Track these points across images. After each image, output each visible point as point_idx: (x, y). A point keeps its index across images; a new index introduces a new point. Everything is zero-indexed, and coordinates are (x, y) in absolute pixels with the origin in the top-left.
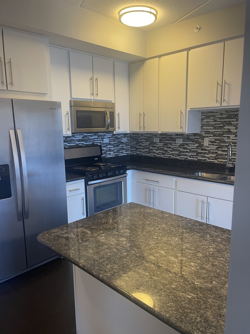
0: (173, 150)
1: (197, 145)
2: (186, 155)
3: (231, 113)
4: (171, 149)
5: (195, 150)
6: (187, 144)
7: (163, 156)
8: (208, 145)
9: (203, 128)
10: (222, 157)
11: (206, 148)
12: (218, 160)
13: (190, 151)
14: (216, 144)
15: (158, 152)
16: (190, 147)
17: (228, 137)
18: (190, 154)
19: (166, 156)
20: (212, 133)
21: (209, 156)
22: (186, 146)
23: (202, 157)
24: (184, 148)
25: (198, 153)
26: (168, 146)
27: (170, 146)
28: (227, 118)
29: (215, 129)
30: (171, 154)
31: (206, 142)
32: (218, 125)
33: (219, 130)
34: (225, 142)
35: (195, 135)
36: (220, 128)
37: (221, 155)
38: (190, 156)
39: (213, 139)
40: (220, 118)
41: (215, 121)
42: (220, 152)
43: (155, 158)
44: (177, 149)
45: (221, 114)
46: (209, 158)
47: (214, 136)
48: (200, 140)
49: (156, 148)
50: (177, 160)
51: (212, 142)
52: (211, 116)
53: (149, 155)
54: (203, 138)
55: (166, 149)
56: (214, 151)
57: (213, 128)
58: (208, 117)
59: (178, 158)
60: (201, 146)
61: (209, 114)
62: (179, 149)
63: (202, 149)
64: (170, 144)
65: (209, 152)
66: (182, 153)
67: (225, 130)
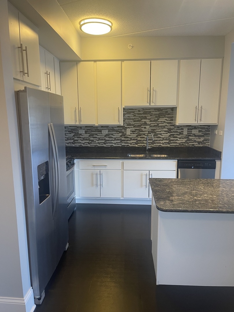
0: (99, 139)
1: (121, 134)
2: (112, 143)
3: (146, 110)
4: (98, 139)
5: (119, 138)
6: (112, 134)
7: (89, 145)
8: (130, 134)
9: (125, 121)
10: (141, 142)
11: (128, 136)
12: (138, 144)
13: (115, 139)
14: (136, 133)
15: (83, 142)
16: (115, 137)
17: (145, 128)
18: (115, 142)
19: (93, 145)
20: (133, 125)
21: (131, 142)
22: (110, 136)
23: (125, 143)
24: (109, 138)
25: (122, 141)
26: (94, 136)
27: (96, 136)
28: (144, 114)
29: (134, 121)
30: (97, 143)
31: (128, 132)
32: (137, 119)
33: (138, 123)
34: (143, 131)
35: (119, 127)
36: (139, 121)
37: (140, 140)
38: (115, 144)
39: (133, 129)
40: (138, 114)
41: (135, 116)
43: (81, 148)
44: (103, 138)
45: (139, 111)
46: (131, 144)
47: (134, 127)
48: (123, 130)
49: (82, 139)
50: (103, 147)
51: (133, 131)
52: (131, 112)
53: (74, 145)
54: (125, 129)
55: (92, 139)
56: (135, 138)
57: (133, 121)
58: (129, 113)
59: (105, 145)
60: (124, 135)
61: (130, 111)
62: (105, 138)
63: (125, 138)
64: (96, 134)
65: (131, 139)
66: (108, 142)
67: (142, 123)
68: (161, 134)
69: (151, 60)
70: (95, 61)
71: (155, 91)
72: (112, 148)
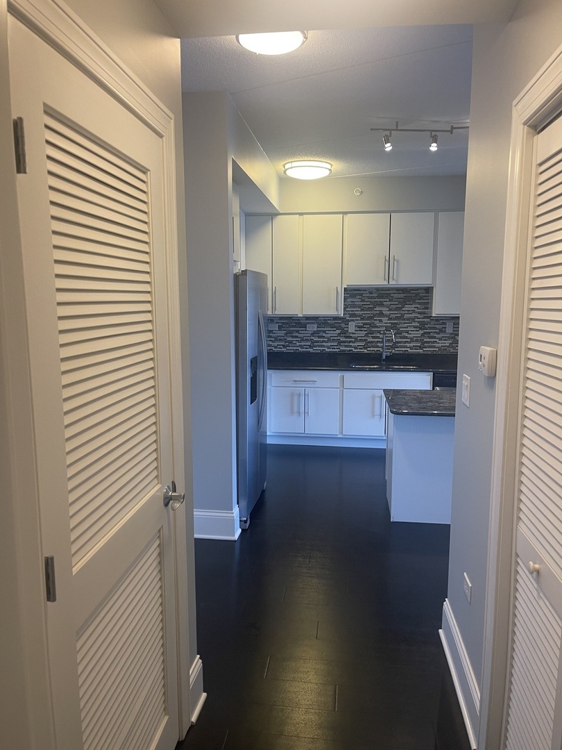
0: (302, 340)
1: (338, 331)
2: (323, 346)
3: (383, 292)
4: (299, 339)
5: (335, 338)
6: (324, 332)
7: (284, 350)
8: (354, 331)
9: (347, 309)
10: (374, 344)
11: (351, 335)
12: (368, 349)
13: (329, 340)
14: (365, 329)
15: (276, 344)
16: (329, 335)
17: (381, 321)
18: (329, 344)
19: (291, 349)
20: (359, 316)
21: (356, 344)
22: (321, 334)
23: (346, 346)
24: (319, 337)
25: (340, 342)
26: (294, 335)
27: (297, 335)
28: (378, 297)
29: (362, 310)
30: (298, 346)
31: (352, 328)
32: (367, 306)
33: (369, 312)
34: (377, 327)
35: (335, 318)
36: (370, 309)
37: (372, 342)
38: (328, 347)
39: (360, 323)
40: (369, 298)
41: (363, 301)
42: (370, 339)
44: (308, 338)
45: (371, 293)
46: (356, 347)
47: (362, 319)
48: (343, 325)
49: (273, 339)
50: (309, 353)
51: (359, 327)
52: (357, 294)
54: (347, 322)
55: (290, 339)
56: (363, 338)
57: (360, 309)
58: (353, 296)
59: (311, 350)
60: (344, 332)
61: (355, 292)
62: (312, 338)
63: (346, 337)
64: (297, 331)
65: (356, 340)
66: (317, 344)
67: (376, 312)
68: (407, 332)
69: (390, 212)
70: (301, 214)
71: (398, 261)
72: (323, 354)
